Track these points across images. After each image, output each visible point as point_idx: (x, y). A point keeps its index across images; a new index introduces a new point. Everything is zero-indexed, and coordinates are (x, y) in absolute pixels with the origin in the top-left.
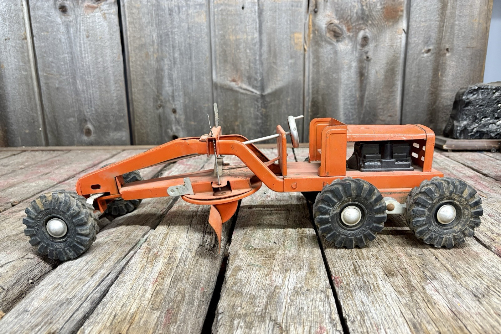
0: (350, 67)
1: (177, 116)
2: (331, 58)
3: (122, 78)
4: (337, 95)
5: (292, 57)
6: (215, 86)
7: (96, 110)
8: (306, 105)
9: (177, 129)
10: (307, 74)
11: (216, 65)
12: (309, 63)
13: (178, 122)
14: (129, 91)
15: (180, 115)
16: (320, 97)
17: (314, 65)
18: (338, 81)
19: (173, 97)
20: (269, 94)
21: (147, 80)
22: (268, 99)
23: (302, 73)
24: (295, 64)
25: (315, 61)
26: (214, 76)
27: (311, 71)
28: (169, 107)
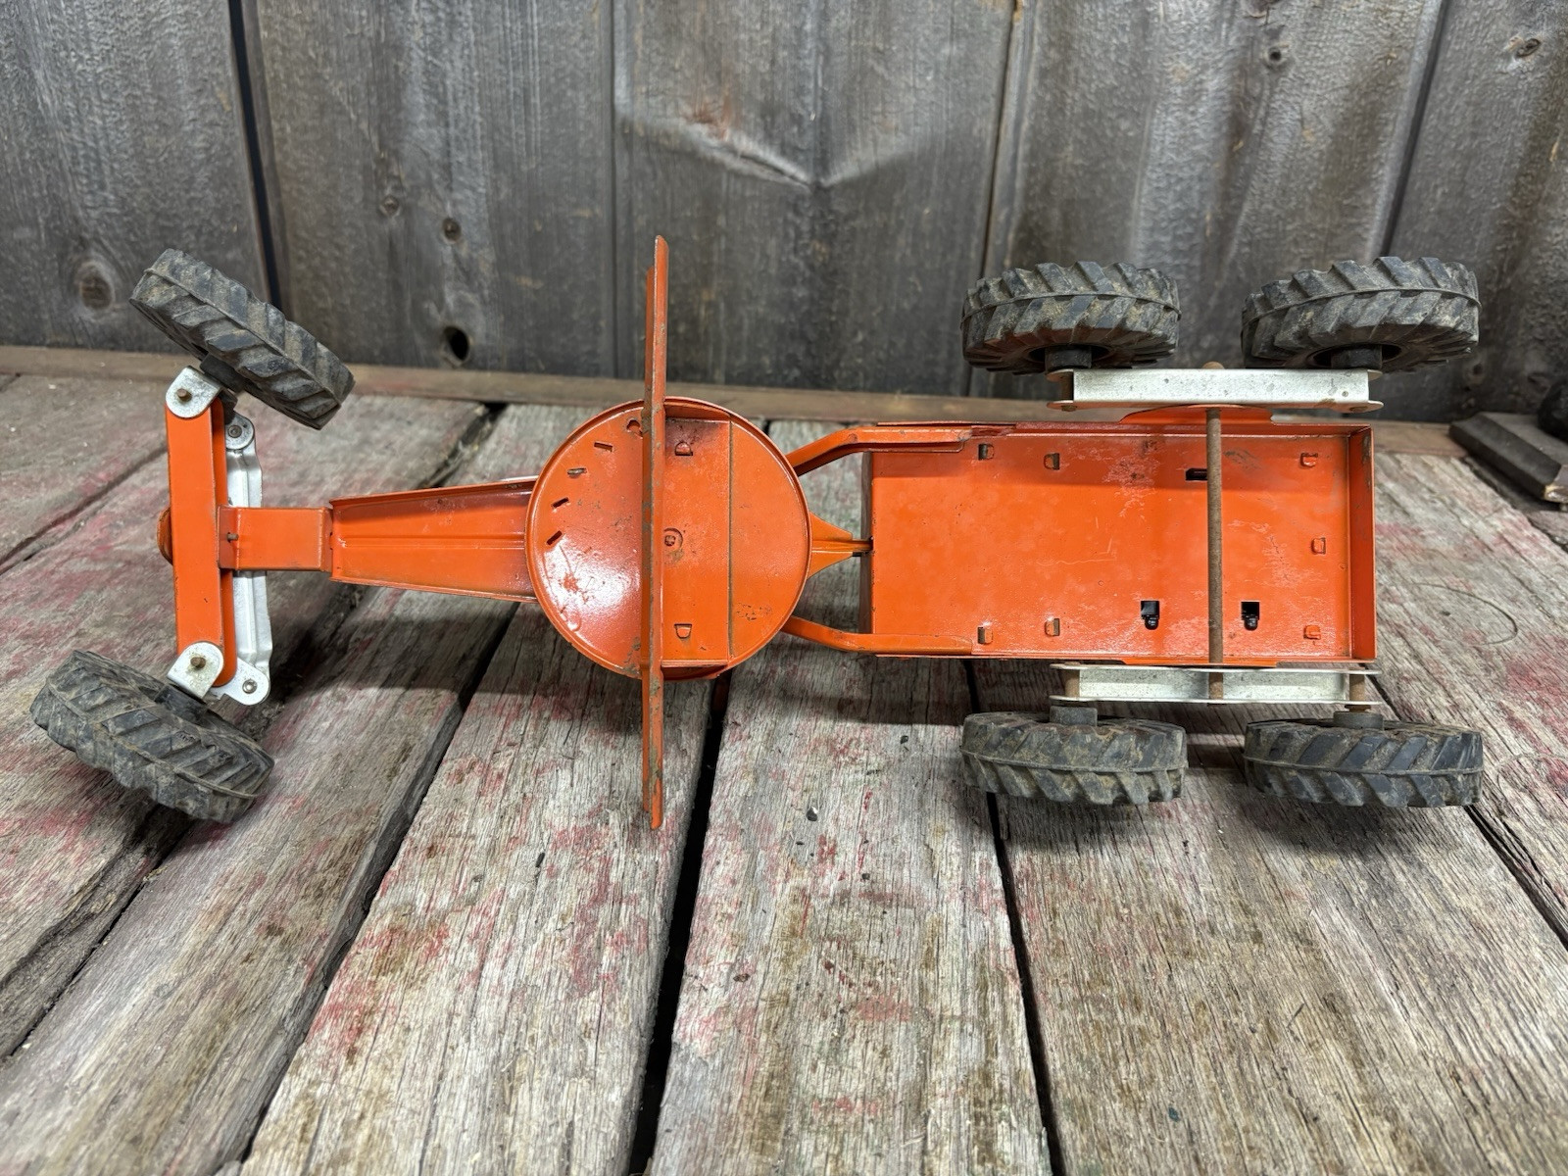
0: (1194, 94)
1: (464, 252)
2: (1121, 49)
3: (230, 71)
4: (1124, 210)
5: (955, 35)
6: (621, 132)
7: (122, 202)
8: (995, 240)
9: (461, 302)
10: (1011, 110)
11: (630, 44)
12: (1026, 64)
13: (467, 273)
14: (260, 127)
15: (478, 248)
16: (1055, 214)
17: (1043, 73)
18: (1135, 150)
19: (447, 168)
20: (847, 185)
21: (336, 89)
22: (840, 206)
23: (992, 104)
24: (967, 62)
25: (1053, 54)
26: (621, 94)
27: (1030, 99)
28: (433, 209)
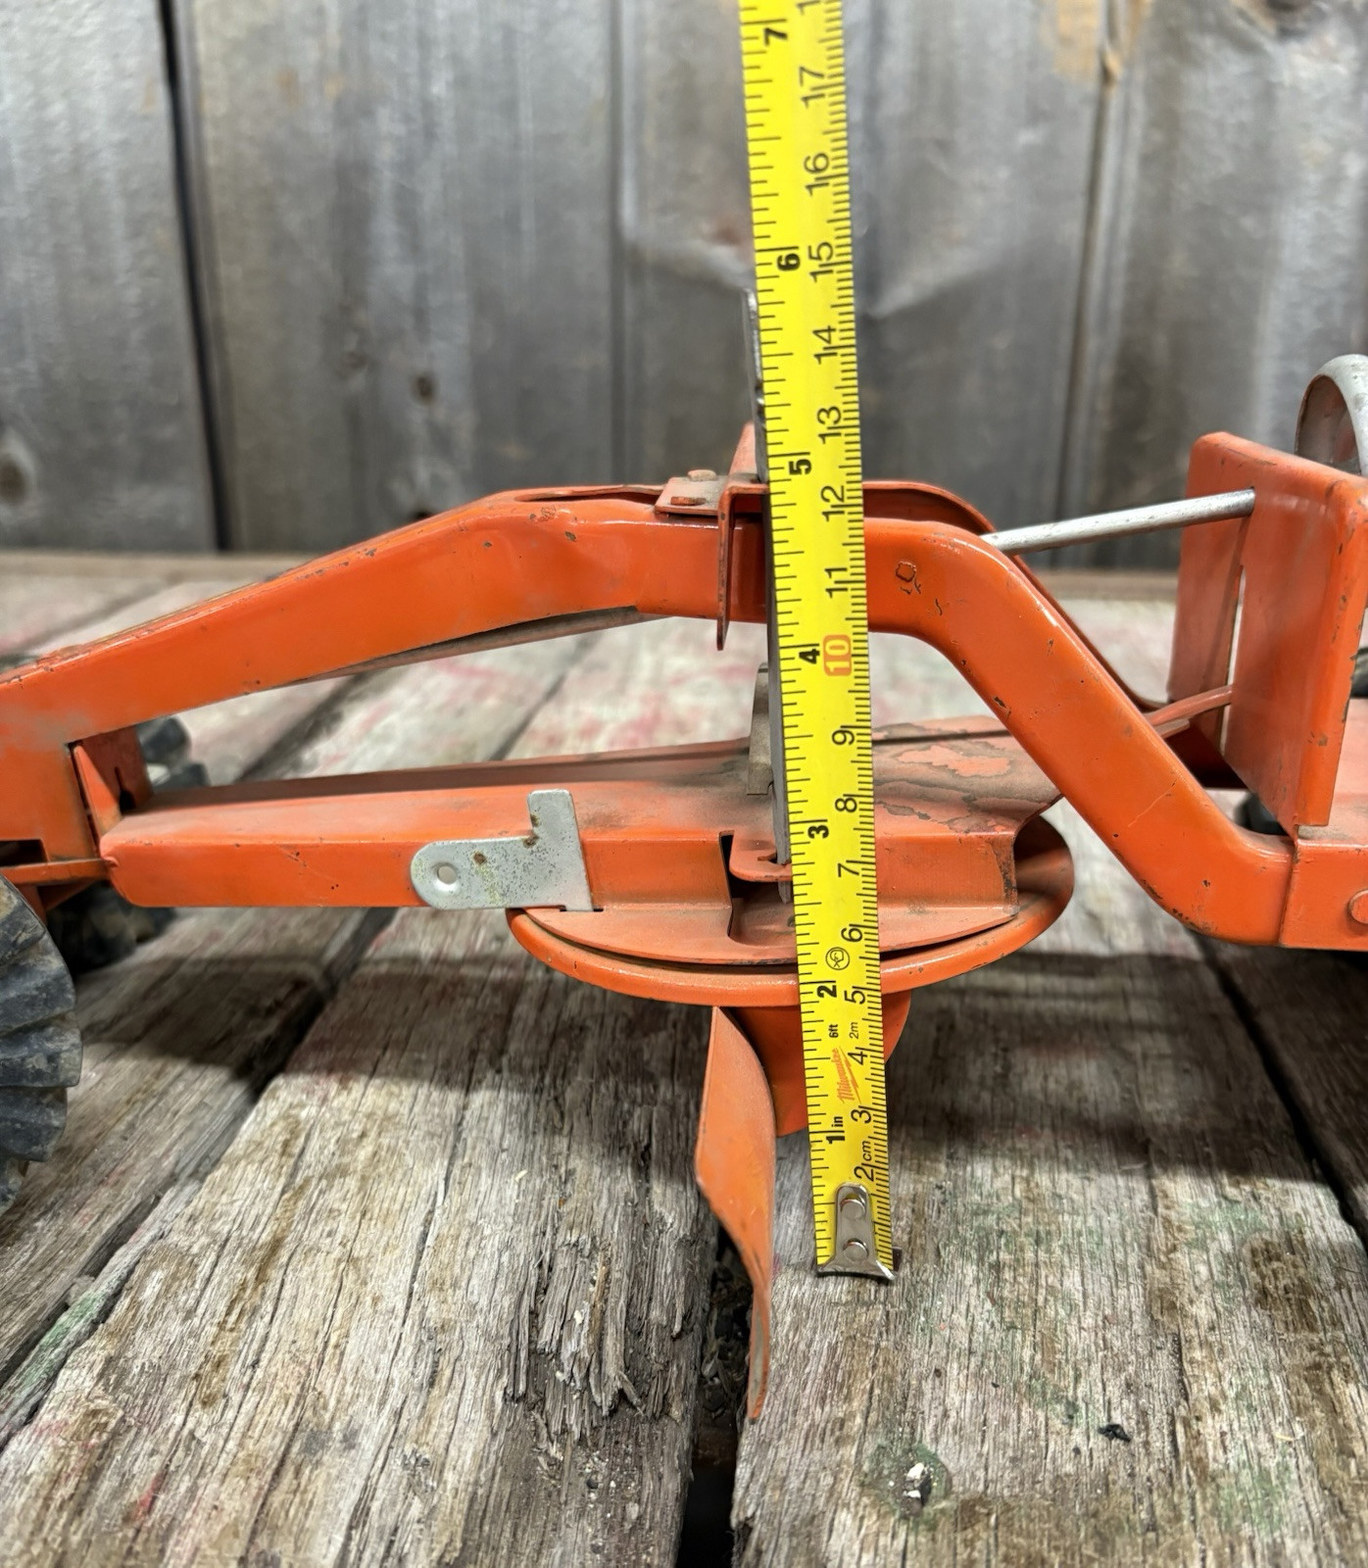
0: (1334, 180)
1: (441, 413)
2: (1241, 127)
3: (168, 207)
4: (1248, 332)
5: (1036, 116)
6: (625, 260)
7: (45, 373)
8: (1087, 378)
9: (435, 480)
10: (1105, 210)
11: (640, 150)
12: (1123, 149)
13: (442, 442)
14: (204, 277)
15: (455, 407)
16: (1161, 341)
17: (1146, 160)
18: (1261, 254)
19: (420, 314)
20: (908, 315)
21: (293, 221)
22: (894, 340)
23: (1080, 203)
24: (1049, 152)
25: (1158, 137)
26: (628, 211)
27: (1130, 195)
28: (403, 362)
